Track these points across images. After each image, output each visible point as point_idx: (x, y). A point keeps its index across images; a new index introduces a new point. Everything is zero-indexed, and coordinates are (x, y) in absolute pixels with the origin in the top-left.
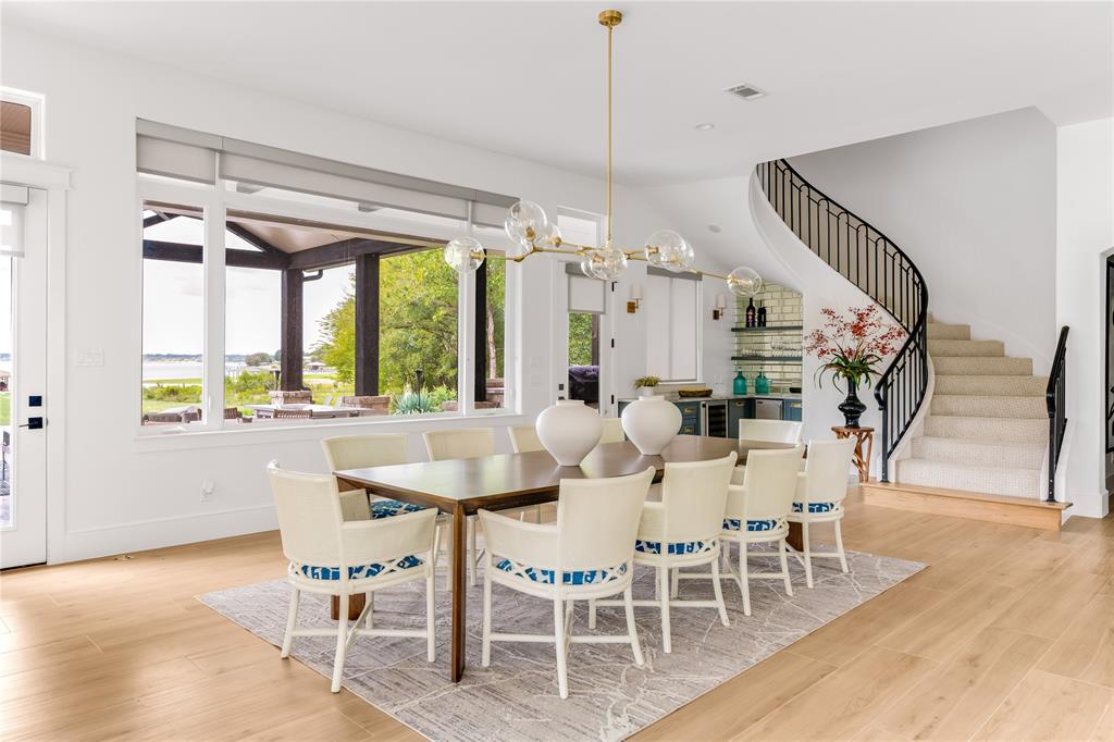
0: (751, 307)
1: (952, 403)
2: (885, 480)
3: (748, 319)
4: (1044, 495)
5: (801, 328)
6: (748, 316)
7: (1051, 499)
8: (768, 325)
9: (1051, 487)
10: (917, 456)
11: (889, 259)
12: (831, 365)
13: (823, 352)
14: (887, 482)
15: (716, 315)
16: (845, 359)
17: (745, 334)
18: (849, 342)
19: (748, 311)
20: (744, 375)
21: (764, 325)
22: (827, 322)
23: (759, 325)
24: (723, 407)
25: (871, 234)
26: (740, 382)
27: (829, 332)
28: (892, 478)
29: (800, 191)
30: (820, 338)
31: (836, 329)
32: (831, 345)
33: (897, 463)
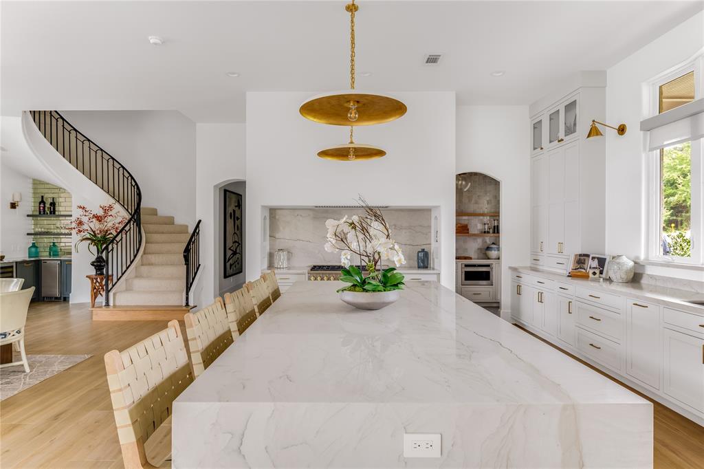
0: (42, 202)
1: (152, 258)
2: (107, 304)
3: (40, 209)
4: (184, 304)
5: (71, 216)
6: (40, 207)
7: (187, 304)
8: (57, 213)
9: (187, 299)
10: (129, 289)
11: (125, 179)
12: (87, 239)
13: (80, 231)
14: (108, 305)
15: (13, 206)
16: (95, 235)
17: (39, 218)
18: (95, 225)
19: (40, 203)
20: (36, 244)
21: (54, 213)
22: (82, 213)
23: (51, 213)
24: (12, 267)
25: (116, 164)
26: (33, 249)
27: (85, 219)
28: (111, 303)
29: (70, 133)
30: (81, 223)
31: (87, 218)
32: (85, 227)
33: (114, 294)
